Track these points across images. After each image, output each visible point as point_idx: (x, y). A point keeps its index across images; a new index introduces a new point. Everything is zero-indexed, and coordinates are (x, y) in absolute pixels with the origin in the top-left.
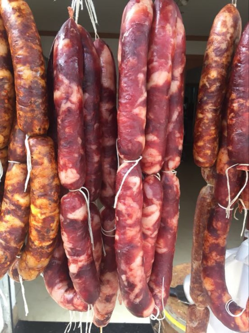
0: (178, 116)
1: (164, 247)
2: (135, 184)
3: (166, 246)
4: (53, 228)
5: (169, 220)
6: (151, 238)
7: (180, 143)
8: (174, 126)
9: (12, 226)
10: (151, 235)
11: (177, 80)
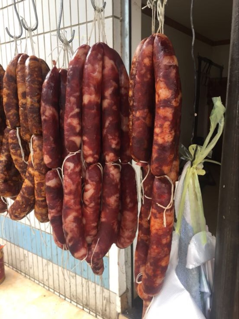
0: (109, 124)
1: (104, 218)
2: (69, 167)
3: (105, 217)
4: (43, 190)
5: (107, 198)
6: (89, 207)
7: (113, 143)
8: (107, 131)
9: (26, 185)
10: (89, 205)
11: (107, 99)
